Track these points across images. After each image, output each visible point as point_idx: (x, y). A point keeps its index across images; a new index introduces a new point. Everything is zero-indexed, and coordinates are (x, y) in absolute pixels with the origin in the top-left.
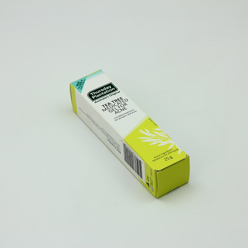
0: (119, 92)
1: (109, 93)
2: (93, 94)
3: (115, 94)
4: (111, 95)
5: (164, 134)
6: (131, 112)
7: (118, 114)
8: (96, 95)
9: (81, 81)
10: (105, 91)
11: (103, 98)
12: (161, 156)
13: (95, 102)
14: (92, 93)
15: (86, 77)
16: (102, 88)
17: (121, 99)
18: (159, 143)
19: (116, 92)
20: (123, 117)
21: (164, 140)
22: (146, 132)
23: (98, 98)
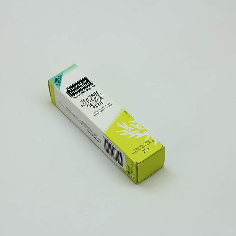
0: (94, 86)
1: (85, 87)
2: (71, 89)
3: (91, 88)
4: (88, 90)
5: (139, 126)
6: (108, 106)
7: (96, 109)
8: (74, 90)
9: (59, 77)
10: (81, 86)
11: (80, 93)
12: (140, 148)
13: (74, 98)
14: (69, 89)
15: (62, 73)
16: (78, 83)
17: (97, 93)
18: (136, 136)
19: (91, 86)
20: (101, 111)
21: (140, 132)
22: (123, 125)
23: (76, 93)
